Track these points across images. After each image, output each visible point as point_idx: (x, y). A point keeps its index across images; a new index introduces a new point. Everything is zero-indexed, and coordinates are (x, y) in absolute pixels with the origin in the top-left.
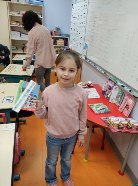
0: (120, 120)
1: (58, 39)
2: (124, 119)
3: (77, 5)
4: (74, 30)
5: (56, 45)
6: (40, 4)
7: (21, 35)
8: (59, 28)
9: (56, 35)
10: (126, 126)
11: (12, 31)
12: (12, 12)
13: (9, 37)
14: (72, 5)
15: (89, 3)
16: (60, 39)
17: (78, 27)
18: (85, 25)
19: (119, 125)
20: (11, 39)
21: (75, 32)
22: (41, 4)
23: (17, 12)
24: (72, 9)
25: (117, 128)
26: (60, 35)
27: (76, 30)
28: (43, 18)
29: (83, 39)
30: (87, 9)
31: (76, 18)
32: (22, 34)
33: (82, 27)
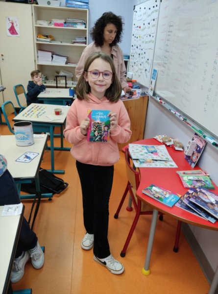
3: (142, 6)
6: (83, 7)
7: (52, 57)
11: (39, 52)
12: (39, 22)
13: (35, 61)
14: (135, 6)
15: (161, 1)
17: (143, 42)
18: (153, 39)
20: (37, 63)
21: (139, 51)
22: (85, 7)
23: (47, 21)
24: (135, 13)
27: (139, 47)
28: (87, 29)
29: (150, 61)
30: (158, 12)
31: (140, 27)
33: (150, 42)
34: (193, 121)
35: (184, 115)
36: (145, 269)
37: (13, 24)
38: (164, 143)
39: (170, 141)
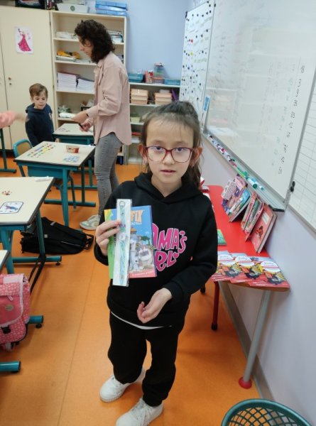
0: (237, 260)
1: (158, 89)
2: (249, 258)
3: (195, 12)
4: (189, 68)
5: (154, 103)
6: (119, 14)
7: (77, 82)
8: (161, 66)
9: (154, 81)
10: (247, 272)
11: (59, 74)
12: (60, 34)
13: (54, 87)
14: (187, 13)
15: (215, 5)
16: (162, 91)
17: (195, 61)
18: (206, 56)
19: (230, 268)
20: (56, 90)
21: (190, 73)
22: (122, 14)
24: (187, 22)
25: (224, 274)
26: (163, 82)
27: (191, 68)
28: (125, 44)
29: (202, 87)
30: (211, 21)
31: (192, 41)
32: (79, 80)
33: (203, 60)
34: (241, 162)
35: (233, 155)
37: (24, 36)
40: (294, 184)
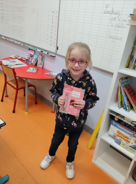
34: (29, 45)
35: (23, 43)
36: (26, 112)
38: (16, 58)
39: (19, 57)
40: (58, 47)
